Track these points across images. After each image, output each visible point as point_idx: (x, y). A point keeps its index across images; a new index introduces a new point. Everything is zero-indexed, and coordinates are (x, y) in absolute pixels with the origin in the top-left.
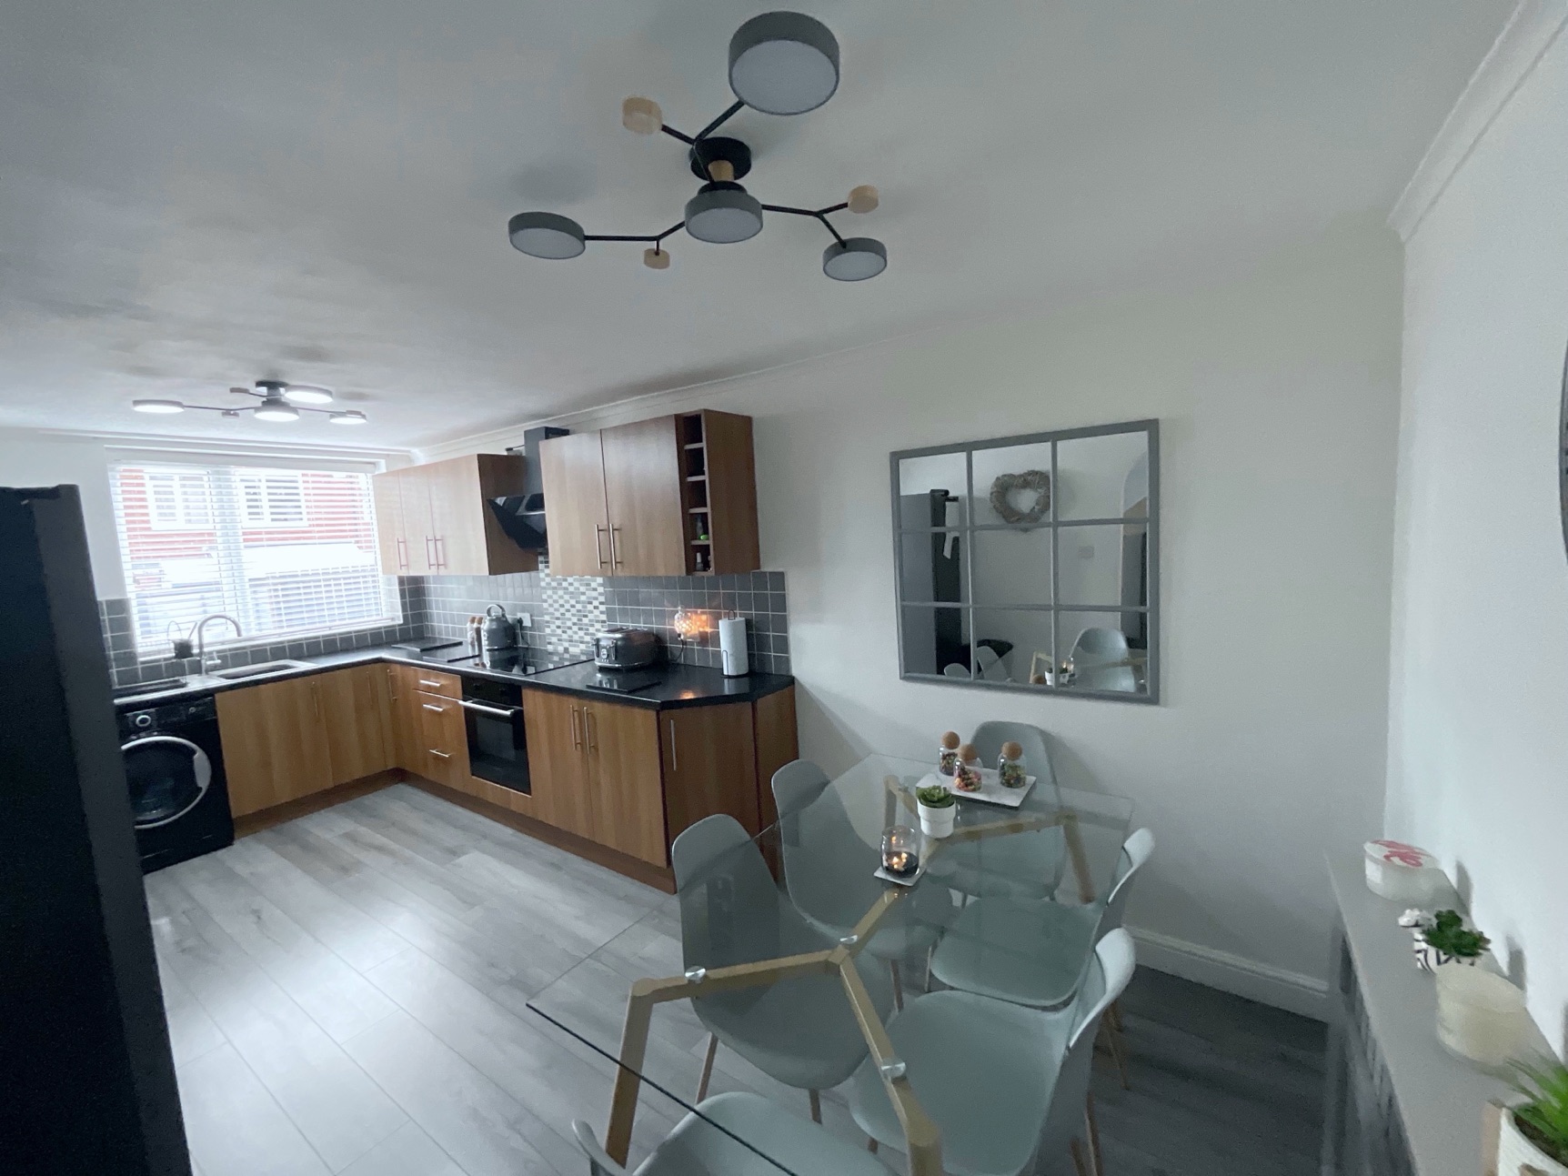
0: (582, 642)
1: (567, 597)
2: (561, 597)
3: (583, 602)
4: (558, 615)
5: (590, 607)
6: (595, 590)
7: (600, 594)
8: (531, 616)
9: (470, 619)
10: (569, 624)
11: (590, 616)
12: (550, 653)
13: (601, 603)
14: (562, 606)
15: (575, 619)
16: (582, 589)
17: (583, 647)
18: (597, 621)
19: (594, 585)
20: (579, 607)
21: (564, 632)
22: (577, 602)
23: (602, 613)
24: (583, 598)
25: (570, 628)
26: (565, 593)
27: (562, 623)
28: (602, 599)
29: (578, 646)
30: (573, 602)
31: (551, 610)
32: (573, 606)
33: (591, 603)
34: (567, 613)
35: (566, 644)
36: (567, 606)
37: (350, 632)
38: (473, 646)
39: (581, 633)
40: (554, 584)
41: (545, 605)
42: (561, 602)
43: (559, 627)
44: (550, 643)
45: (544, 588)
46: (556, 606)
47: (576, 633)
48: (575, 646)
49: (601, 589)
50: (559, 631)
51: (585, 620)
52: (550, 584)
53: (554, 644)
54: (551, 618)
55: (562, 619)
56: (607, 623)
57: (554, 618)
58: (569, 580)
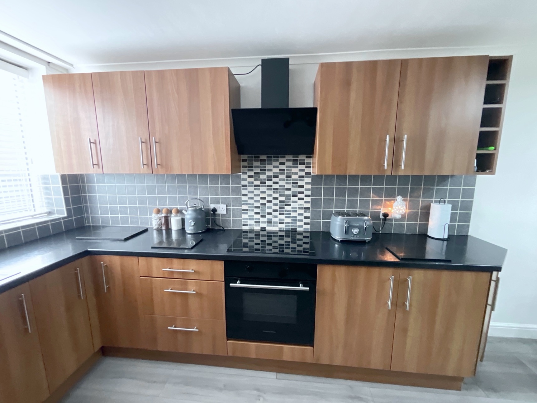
0: (281, 223)
1: (271, 192)
2: (263, 192)
3: (288, 195)
4: (258, 204)
5: (295, 199)
6: (301, 186)
7: (307, 190)
8: (227, 206)
9: (155, 210)
10: (269, 211)
11: (293, 205)
12: (246, 232)
13: (307, 196)
14: (263, 198)
15: (277, 208)
16: (289, 186)
17: (283, 226)
18: (300, 208)
19: (301, 183)
20: (282, 198)
21: (262, 216)
22: (281, 195)
23: (307, 202)
24: (287, 193)
25: (269, 214)
26: (268, 189)
27: (262, 210)
28: (308, 193)
29: (277, 226)
30: (276, 195)
31: (250, 201)
32: (275, 198)
33: (295, 196)
35: (264, 225)
36: (270, 198)
37: (17, 228)
38: (159, 231)
39: (282, 217)
40: (258, 183)
41: (244, 198)
42: (263, 195)
43: (256, 213)
44: (244, 225)
45: (245, 186)
46: (258, 198)
47: (276, 217)
48: (274, 226)
49: (308, 186)
50: (258, 216)
51: (287, 208)
52: (253, 183)
53: (250, 225)
54: (249, 207)
55: (262, 208)
56: (310, 209)
57: (253, 207)
58: (275, 180)
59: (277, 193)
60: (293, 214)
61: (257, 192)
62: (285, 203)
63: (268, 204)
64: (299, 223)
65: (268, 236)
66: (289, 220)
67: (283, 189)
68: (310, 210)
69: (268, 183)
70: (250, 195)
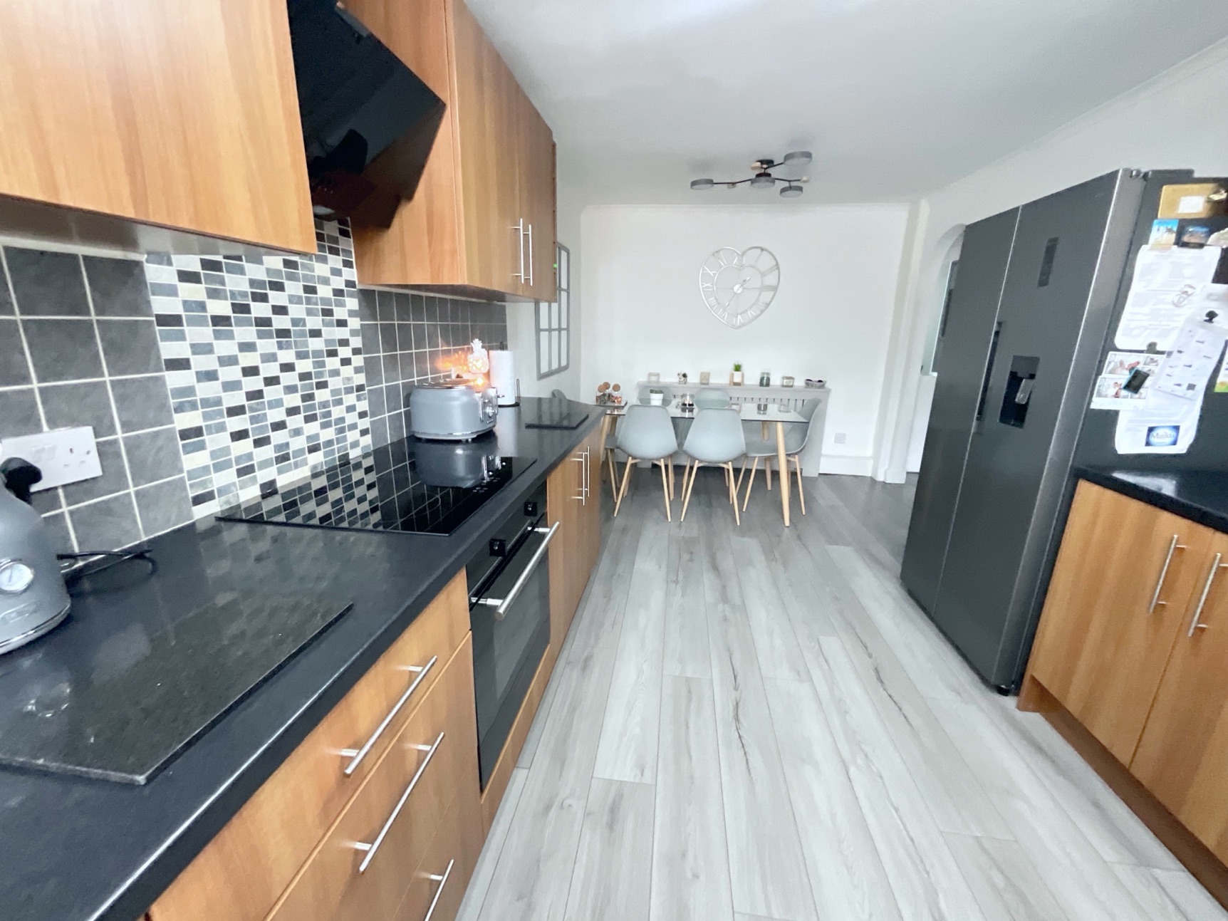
0: (313, 449)
2: (247, 347)
3: (317, 354)
4: (238, 398)
5: (332, 363)
6: (342, 323)
7: (354, 333)
8: (95, 432)
10: (276, 415)
11: (334, 383)
13: (356, 351)
14: (251, 371)
15: (295, 400)
16: (314, 322)
17: (318, 458)
18: (349, 391)
19: (340, 313)
20: (304, 366)
21: (259, 443)
22: (301, 355)
23: (357, 370)
24: (316, 344)
25: (279, 426)
26: (261, 335)
27: (252, 420)
28: (357, 342)
29: (305, 462)
30: (287, 356)
31: (206, 390)
32: (287, 367)
33: (332, 353)
34: (267, 390)
35: (269, 474)
36: (271, 370)
39: (313, 428)
40: (222, 307)
41: (175, 379)
42: (248, 359)
43: (239, 435)
44: (199, 500)
45: (174, 320)
46: (233, 373)
47: (297, 432)
48: (296, 466)
49: (355, 323)
50: (246, 445)
51: (321, 395)
52: (202, 306)
53: (223, 491)
54: (206, 416)
55: (252, 409)
56: (367, 389)
57: (220, 413)
58: (276, 298)
59: (288, 346)
60: (337, 412)
61: (225, 348)
62: (314, 381)
63: (271, 393)
64: (352, 436)
65: (286, 507)
66: (329, 434)
67: (302, 334)
68: (366, 392)
69: (259, 310)
70: (201, 363)
